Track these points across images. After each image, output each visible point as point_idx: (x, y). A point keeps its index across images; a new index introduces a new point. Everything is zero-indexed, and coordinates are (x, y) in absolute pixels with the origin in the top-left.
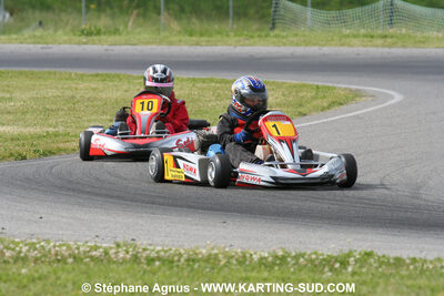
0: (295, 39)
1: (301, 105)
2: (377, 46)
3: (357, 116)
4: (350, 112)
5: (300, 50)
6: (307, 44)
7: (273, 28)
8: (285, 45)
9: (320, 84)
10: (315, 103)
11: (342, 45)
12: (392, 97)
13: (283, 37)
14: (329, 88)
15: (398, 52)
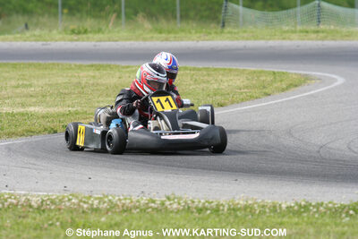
0: (245, 35)
1: (264, 87)
2: (312, 39)
3: (312, 95)
4: (305, 92)
5: (251, 44)
6: (256, 38)
7: (223, 26)
8: (237, 39)
9: (276, 70)
10: (275, 85)
11: (284, 39)
12: (336, 80)
13: (235, 33)
14: (283, 73)
15: (330, 43)
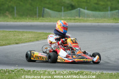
0: (47, 20)
6: (50, 21)
13: (43, 20)
